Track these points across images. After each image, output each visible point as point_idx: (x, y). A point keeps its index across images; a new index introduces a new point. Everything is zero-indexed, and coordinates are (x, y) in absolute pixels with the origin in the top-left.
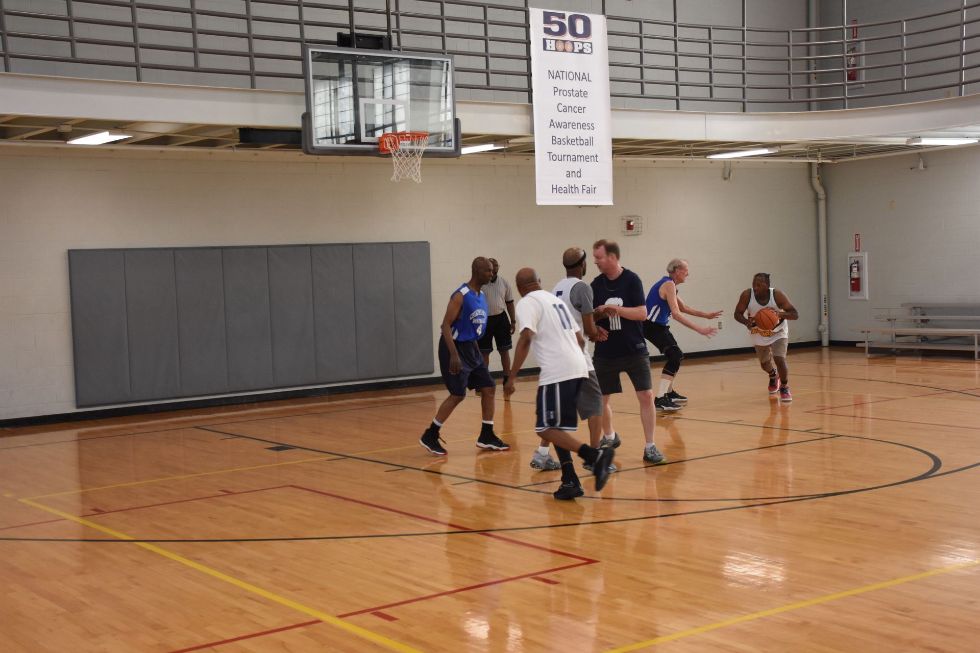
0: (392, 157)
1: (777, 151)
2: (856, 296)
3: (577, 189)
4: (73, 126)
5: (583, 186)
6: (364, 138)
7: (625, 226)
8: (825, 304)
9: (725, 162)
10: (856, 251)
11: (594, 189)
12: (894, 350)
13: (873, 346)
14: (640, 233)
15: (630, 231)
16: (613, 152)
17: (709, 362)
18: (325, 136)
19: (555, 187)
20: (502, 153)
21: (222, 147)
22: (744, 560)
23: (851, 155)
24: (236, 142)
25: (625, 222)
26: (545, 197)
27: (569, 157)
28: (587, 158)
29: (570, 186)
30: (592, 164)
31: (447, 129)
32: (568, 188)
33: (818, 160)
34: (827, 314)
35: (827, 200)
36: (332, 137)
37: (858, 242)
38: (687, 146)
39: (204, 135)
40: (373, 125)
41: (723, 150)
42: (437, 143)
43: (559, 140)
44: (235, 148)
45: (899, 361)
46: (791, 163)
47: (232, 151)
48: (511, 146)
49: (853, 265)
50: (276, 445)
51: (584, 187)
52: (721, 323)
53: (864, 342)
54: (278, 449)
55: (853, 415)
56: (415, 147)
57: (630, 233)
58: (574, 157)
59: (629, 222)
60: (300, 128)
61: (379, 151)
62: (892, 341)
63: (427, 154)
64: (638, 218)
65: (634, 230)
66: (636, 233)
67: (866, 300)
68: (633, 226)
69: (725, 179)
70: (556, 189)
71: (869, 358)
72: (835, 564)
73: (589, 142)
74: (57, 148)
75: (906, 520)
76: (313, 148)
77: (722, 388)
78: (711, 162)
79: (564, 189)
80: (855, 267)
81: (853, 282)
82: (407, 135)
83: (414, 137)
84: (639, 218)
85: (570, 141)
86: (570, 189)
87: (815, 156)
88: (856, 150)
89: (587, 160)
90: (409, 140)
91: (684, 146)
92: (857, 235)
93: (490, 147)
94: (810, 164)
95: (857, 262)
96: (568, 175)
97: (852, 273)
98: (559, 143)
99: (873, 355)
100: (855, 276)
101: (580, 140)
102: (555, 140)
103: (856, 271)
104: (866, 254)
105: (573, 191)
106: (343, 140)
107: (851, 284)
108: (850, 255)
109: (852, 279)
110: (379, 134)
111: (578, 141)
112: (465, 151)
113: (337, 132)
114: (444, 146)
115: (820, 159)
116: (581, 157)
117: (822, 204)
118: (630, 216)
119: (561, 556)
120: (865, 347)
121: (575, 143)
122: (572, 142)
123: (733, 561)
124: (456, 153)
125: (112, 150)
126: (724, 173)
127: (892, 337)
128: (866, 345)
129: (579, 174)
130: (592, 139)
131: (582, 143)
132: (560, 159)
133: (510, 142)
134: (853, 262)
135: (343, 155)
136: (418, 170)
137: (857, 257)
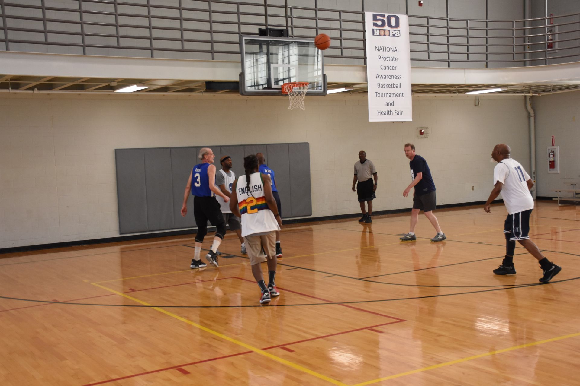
0: (289, 96)
1: (506, 90)
2: (552, 171)
3: (391, 112)
4: (118, 82)
5: (395, 110)
6: (273, 86)
7: (419, 133)
8: (534, 176)
9: (476, 96)
10: (552, 145)
11: (402, 112)
12: (575, 202)
13: (563, 199)
14: (427, 137)
15: (422, 135)
16: (412, 91)
17: (467, 209)
18: (251, 85)
20: (349, 93)
21: (196, 92)
22: (489, 321)
23: (549, 91)
24: (203, 89)
25: (419, 130)
26: (373, 117)
27: (387, 95)
28: (397, 95)
29: (388, 111)
30: (400, 98)
31: (318, 80)
33: (530, 94)
34: (535, 181)
35: (535, 116)
36: (255, 86)
37: (553, 140)
38: (455, 88)
39: (186, 86)
40: (278, 79)
41: (475, 89)
42: (313, 87)
43: (382, 85)
44: (203, 93)
45: (578, 208)
46: (514, 96)
47: (201, 94)
48: (355, 89)
49: (551, 154)
50: (225, 255)
51: (396, 112)
52: (474, 187)
53: (557, 197)
54: (227, 257)
55: (551, 239)
56: (302, 90)
57: (422, 137)
58: (390, 94)
59: (421, 131)
60: (238, 81)
61: (282, 93)
62: (574, 197)
63: (308, 94)
64: (426, 128)
65: (424, 135)
66: (425, 137)
67: (558, 173)
68: (423, 133)
69: (476, 106)
70: (380, 112)
71: (560, 207)
72: (542, 323)
73: (399, 86)
74: (109, 95)
76: (246, 92)
77: (475, 223)
78: (468, 96)
79: (384, 113)
80: (552, 154)
81: (550, 163)
82: (297, 84)
83: (301, 85)
84: (427, 128)
85: (388, 86)
86: (388, 112)
87: (528, 92)
88: (553, 88)
89: (397, 96)
90: (298, 87)
91: (453, 88)
92: (553, 136)
93: (343, 90)
94: (525, 97)
95: (553, 152)
96: (387, 105)
97: (550, 158)
98: (382, 87)
99: (563, 205)
100: (552, 159)
101: (393, 85)
102: (379, 85)
103: (553, 157)
104: (558, 147)
106: (261, 87)
107: (549, 164)
108: (549, 148)
109: (550, 162)
110: (281, 83)
111: (392, 86)
112: (329, 92)
113: (257, 83)
114: (317, 89)
116: (394, 94)
117: (532, 119)
118: (422, 127)
119: (384, 317)
120: (557, 200)
121: (391, 87)
122: (389, 86)
123: (482, 321)
124: (324, 94)
125: (138, 95)
126: (475, 102)
127: (574, 194)
128: (558, 199)
129: (393, 104)
130: (400, 85)
131: (394, 87)
132: (382, 96)
133: (354, 87)
134: (550, 152)
135: (261, 96)
136: (303, 103)
137: (553, 149)
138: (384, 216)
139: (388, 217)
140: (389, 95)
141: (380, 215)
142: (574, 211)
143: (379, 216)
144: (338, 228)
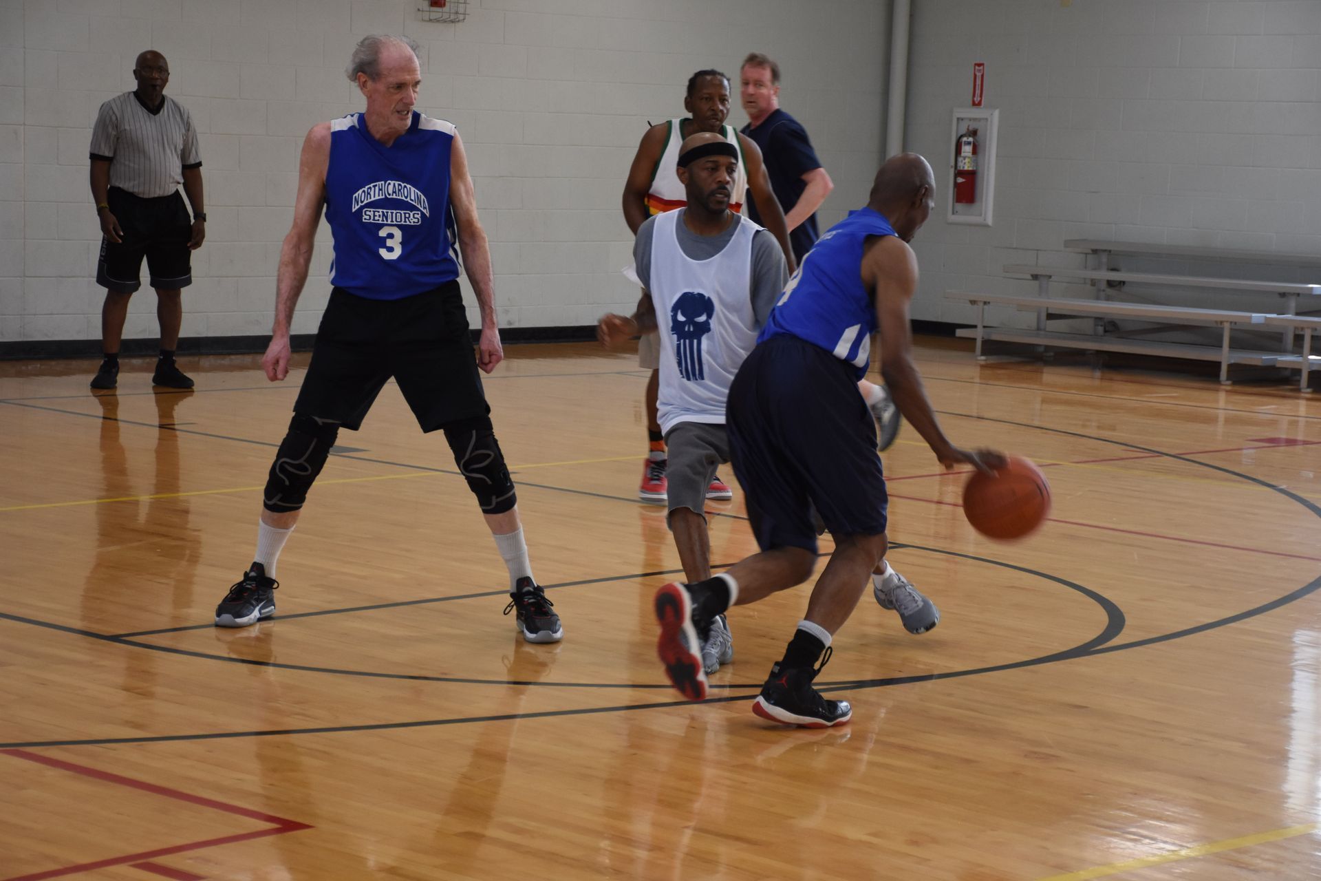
2: (965, 215)
12: (1041, 349)
13: (995, 337)
14: (461, 17)
15: (439, 9)
37: (978, 82)
45: (1052, 376)
49: (965, 139)
53: (975, 327)
55: (936, 499)
57: (438, 15)
62: (1038, 329)
65: (446, 9)
66: (452, 17)
67: (987, 226)
71: (982, 367)
72: (870, 845)
75: (1036, 749)
80: (969, 143)
81: (960, 180)
92: (979, 65)
95: (974, 133)
97: (960, 159)
99: (993, 360)
100: (966, 165)
103: (970, 155)
104: (996, 113)
107: (955, 183)
108: (958, 114)
109: (959, 173)
120: (974, 340)
127: (1039, 319)
128: (978, 334)
134: (963, 130)
137: (975, 119)
141: (230, 354)
142: (1036, 387)
143: (226, 361)
144: (26, 402)
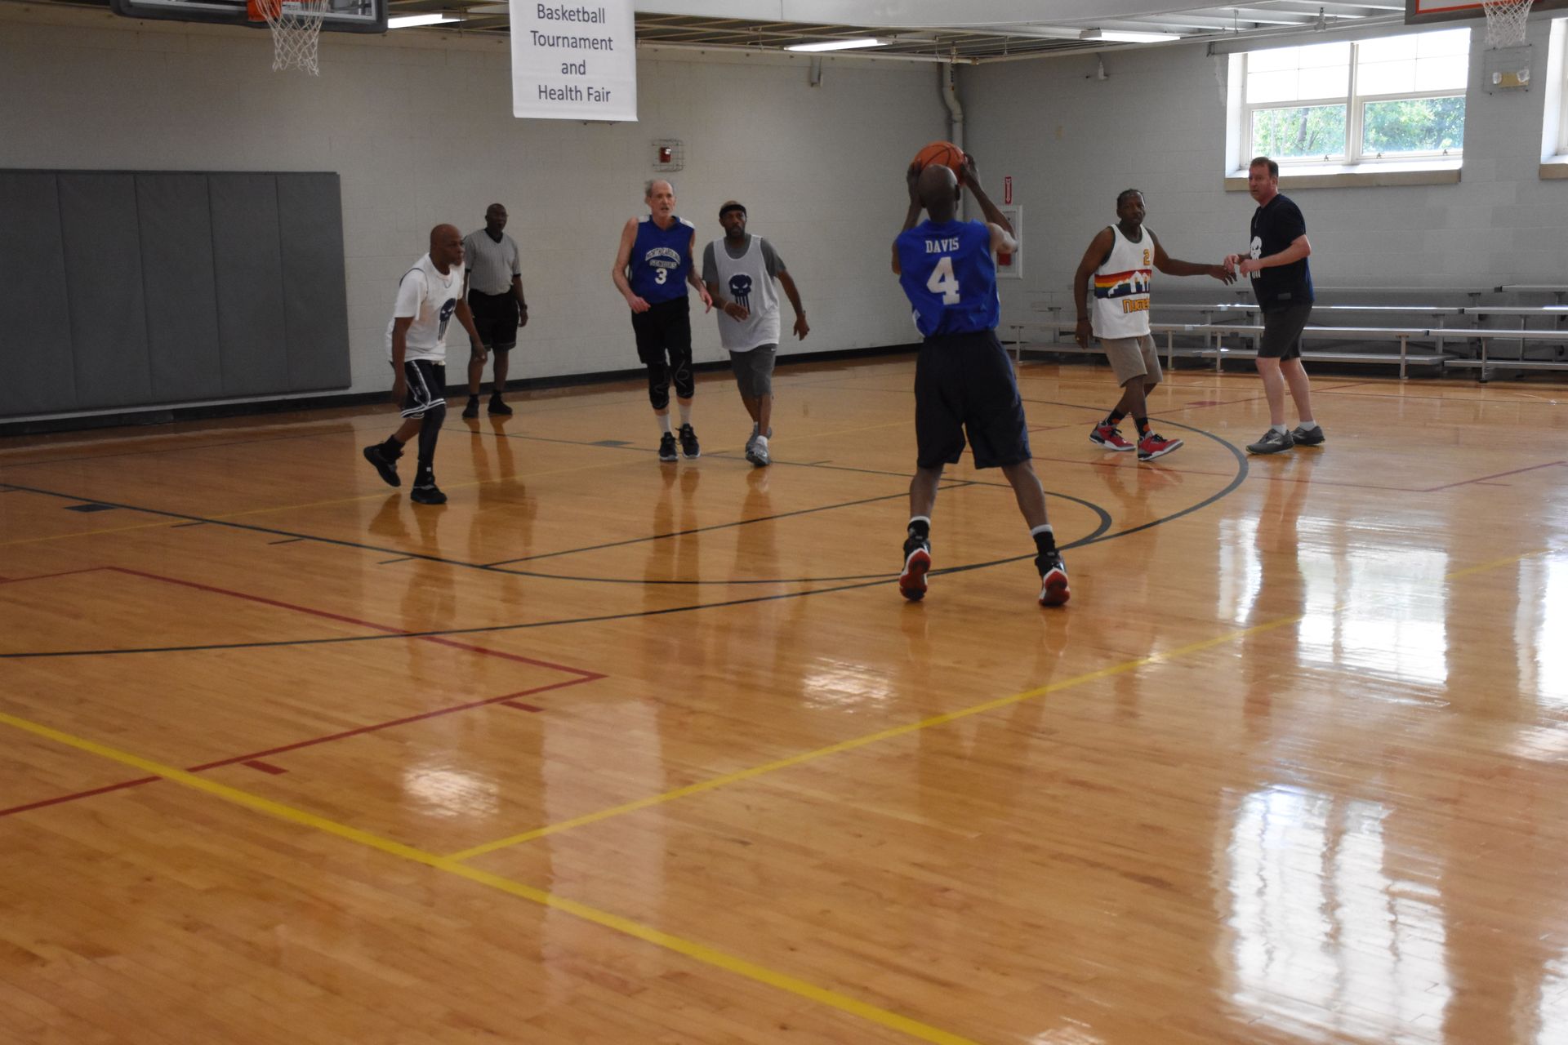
0: (269, 27)
1: (892, 43)
3: (579, 93)
5: (589, 88)
7: (657, 155)
9: (811, 57)
10: (1006, 202)
11: (608, 93)
12: (1057, 355)
13: (1028, 348)
14: (679, 168)
15: (666, 164)
16: (638, 35)
17: (785, 373)
19: (543, 89)
20: (458, 30)
23: (1000, 53)
25: (657, 149)
26: (526, 105)
27: (566, 40)
28: (594, 43)
29: (568, 89)
30: (603, 53)
32: (565, 92)
33: (952, 58)
35: (964, 121)
37: (1008, 189)
38: (755, 30)
41: (809, 38)
42: (352, 7)
43: (550, 11)
45: (1065, 371)
46: (912, 62)
48: (471, 17)
50: (83, 503)
51: (591, 91)
53: (1015, 343)
54: (86, 509)
56: (311, 13)
57: (665, 168)
58: (574, 40)
59: (663, 150)
61: (248, 17)
62: (1055, 342)
63: (329, 25)
64: (677, 143)
65: (671, 163)
66: (674, 168)
67: (1019, 279)
68: (669, 156)
69: (812, 84)
70: (546, 92)
73: (598, 17)
76: (132, 5)
77: (806, 412)
78: (791, 57)
79: (558, 93)
84: (680, 143)
85: (567, 14)
86: (569, 93)
87: (946, 52)
88: (1008, 45)
89: (596, 46)
90: (297, 2)
91: (749, 29)
92: (1008, 178)
93: (437, 18)
94: (941, 65)
96: (565, 71)
98: (550, 16)
99: (1027, 363)
101: (584, 13)
102: (542, 11)
104: (1021, 207)
105: (574, 97)
111: (581, 14)
112: (394, 23)
114: (360, 13)
115: (955, 57)
116: (585, 40)
117: (957, 128)
118: (665, 141)
119: (547, 668)
121: (576, 17)
122: (570, 15)
124: (379, 26)
126: (810, 75)
127: (1055, 335)
128: (1017, 347)
129: (582, 67)
130: (602, 12)
131: (586, 18)
132: (551, 42)
133: (469, 11)
135: (186, 21)
136: (313, 52)
138: (560, 390)
139: (572, 394)
140: (571, 41)
142: (1055, 378)
